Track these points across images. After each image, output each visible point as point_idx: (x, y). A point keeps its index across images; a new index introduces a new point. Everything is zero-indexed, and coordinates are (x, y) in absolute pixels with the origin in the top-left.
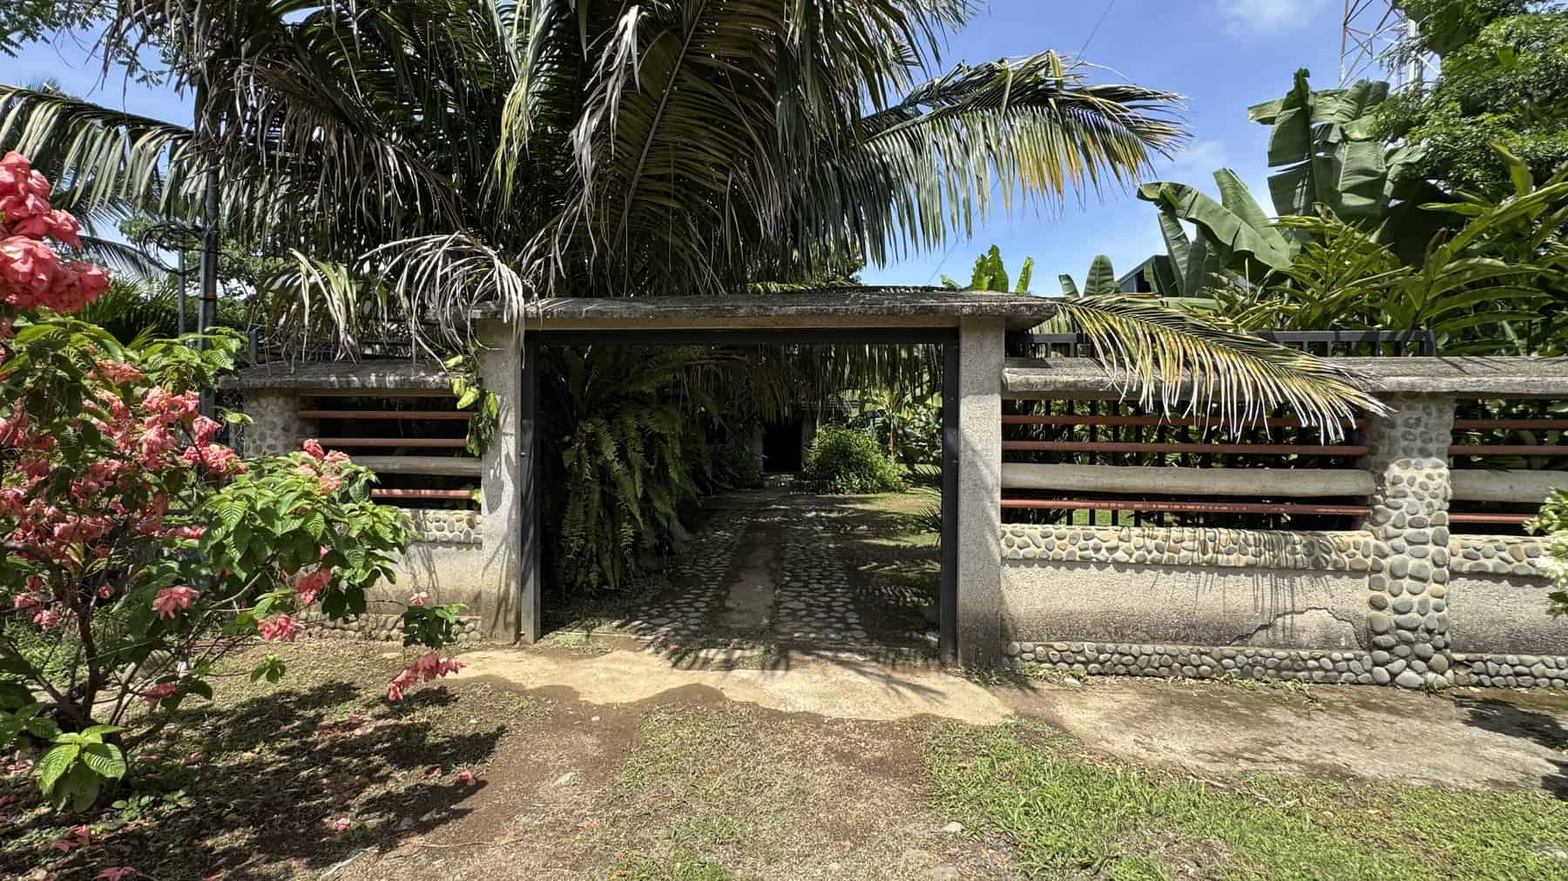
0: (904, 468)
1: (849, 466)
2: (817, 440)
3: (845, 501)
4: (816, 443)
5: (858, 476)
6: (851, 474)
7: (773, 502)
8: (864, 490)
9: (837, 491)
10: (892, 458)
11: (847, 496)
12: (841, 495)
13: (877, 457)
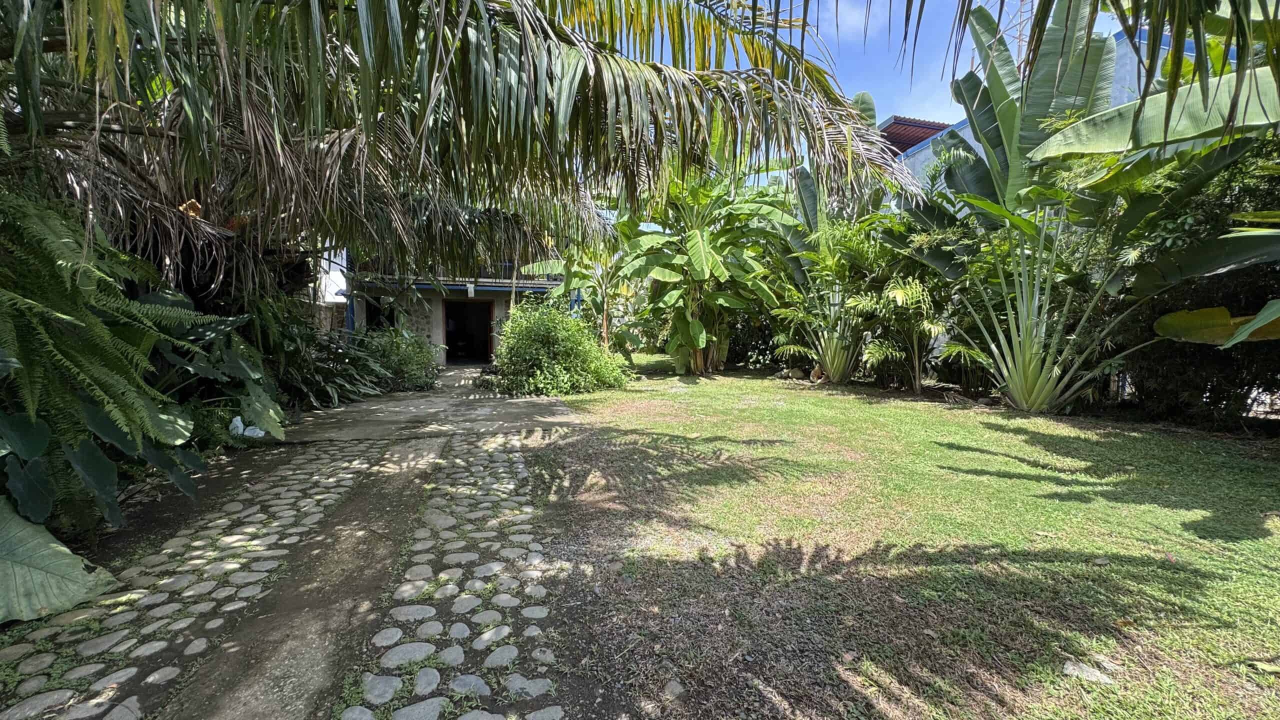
0: (620, 358)
1: (555, 356)
2: (509, 323)
3: (549, 409)
4: (508, 327)
5: (567, 369)
6: (558, 368)
7: (434, 418)
8: (575, 388)
9: (538, 392)
10: (606, 345)
11: (552, 399)
12: (544, 399)
13: (589, 345)
